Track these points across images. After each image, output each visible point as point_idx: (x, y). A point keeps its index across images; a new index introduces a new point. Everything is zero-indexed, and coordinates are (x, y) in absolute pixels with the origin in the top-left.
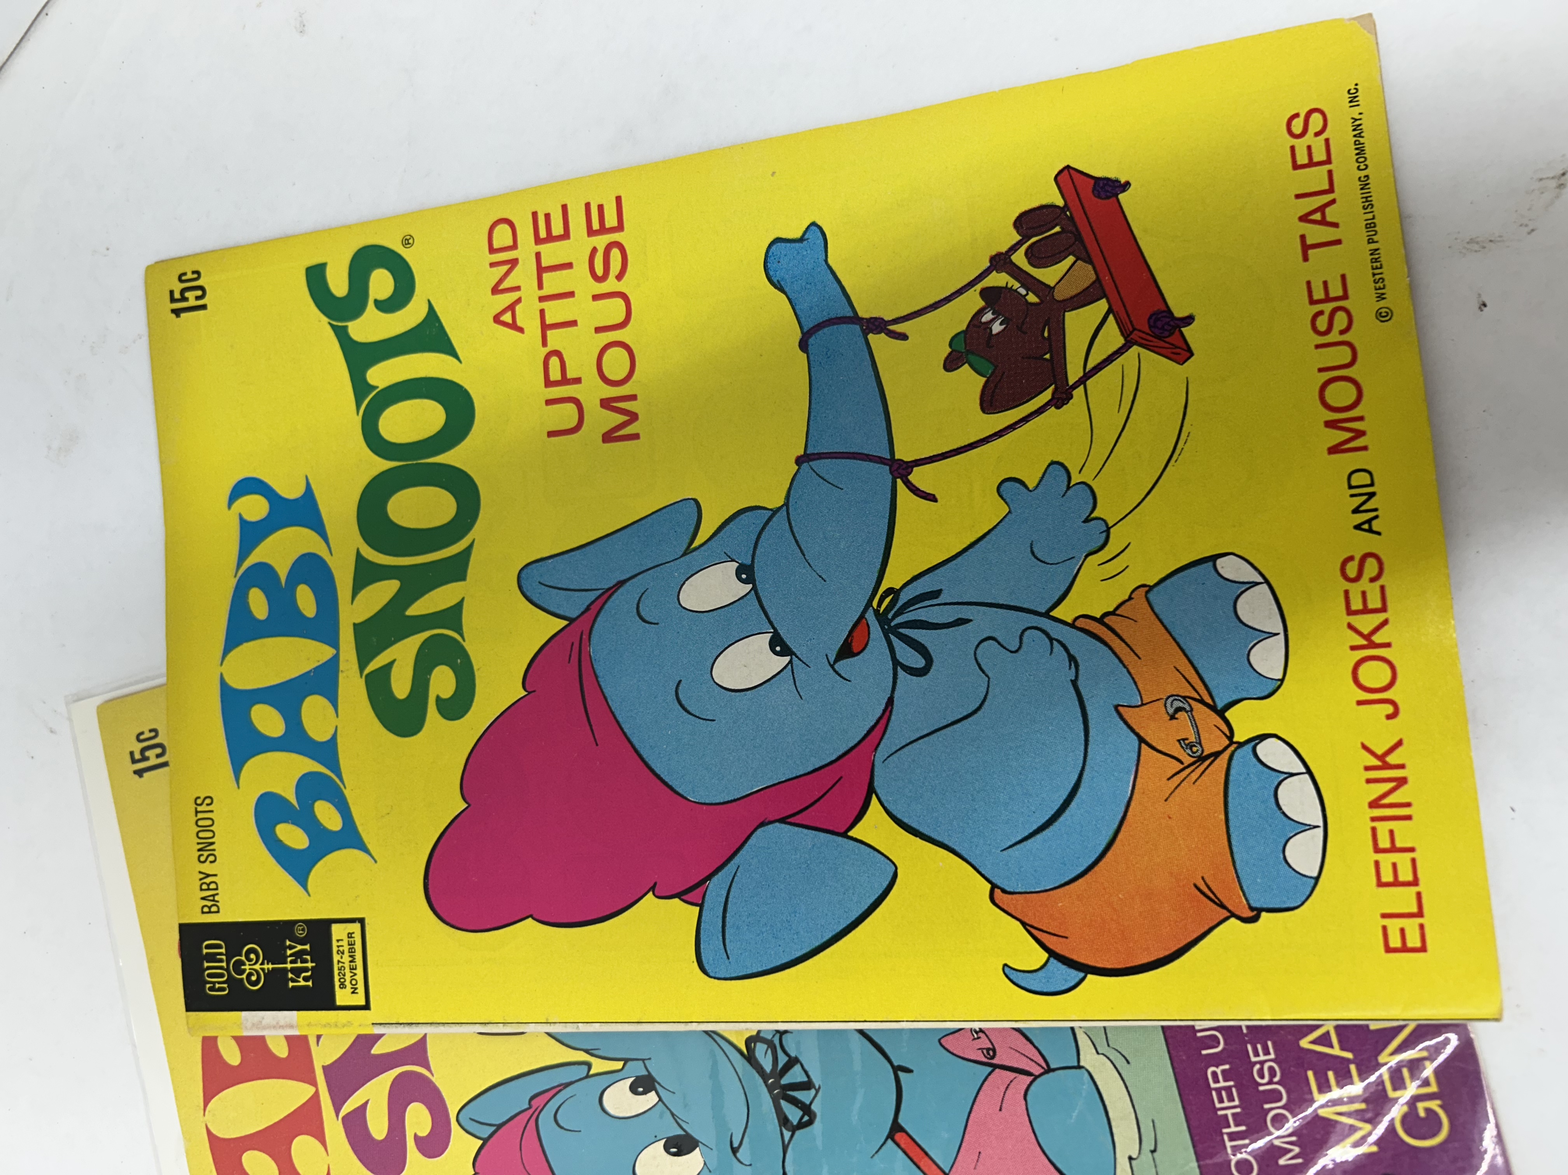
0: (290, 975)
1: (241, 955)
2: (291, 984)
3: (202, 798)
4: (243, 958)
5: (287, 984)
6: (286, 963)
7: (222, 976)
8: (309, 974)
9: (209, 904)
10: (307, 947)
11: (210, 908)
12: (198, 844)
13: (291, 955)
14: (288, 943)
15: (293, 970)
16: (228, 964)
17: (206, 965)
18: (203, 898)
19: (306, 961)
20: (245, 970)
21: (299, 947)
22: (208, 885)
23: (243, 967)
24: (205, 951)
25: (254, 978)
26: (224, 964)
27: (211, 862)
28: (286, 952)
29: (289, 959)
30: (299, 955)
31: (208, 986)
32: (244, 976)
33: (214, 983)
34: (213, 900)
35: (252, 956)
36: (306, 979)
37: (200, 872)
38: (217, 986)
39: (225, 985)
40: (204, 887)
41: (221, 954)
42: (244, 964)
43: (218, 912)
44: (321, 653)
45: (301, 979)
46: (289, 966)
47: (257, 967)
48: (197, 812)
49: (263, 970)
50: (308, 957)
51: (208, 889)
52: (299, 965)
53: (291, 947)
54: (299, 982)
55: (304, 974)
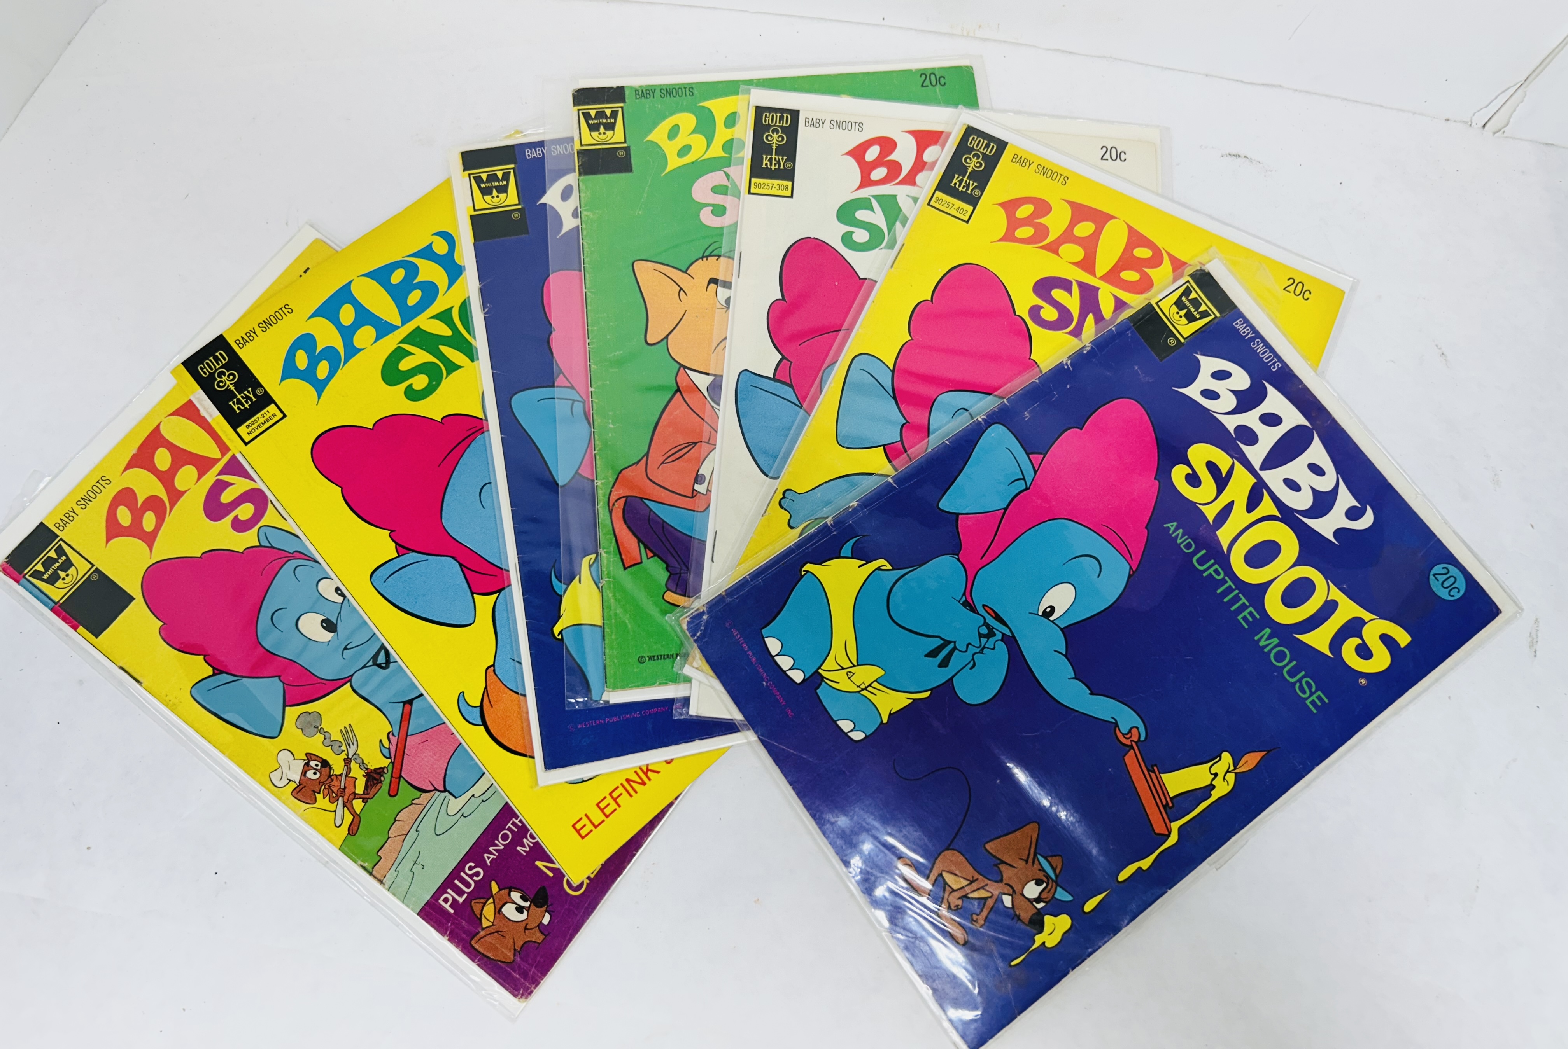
0: (235, 400)
1: (228, 371)
2: (231, 403)
3: (290, 307)
4: (227, 374)
5: (230, 401)
6: (239, 394)
7: (211, 369)
8: (242, 408)
9: (242, 342)
10: (254, 399)
11: (240, 343)
12: (267, 319)
13: (245, 394)
14: (250, 389)
15: (238, 400)
16: (220, 368)
17: (211, 358)
18: (242, 338)
19: (247, 402)
20: (222, 378)
21: (251, 396)
22: (250, 336)
23: (223, 376)
24: (217, 354)
25: (221, 384)
26: (218, 367)
27: (262, 331)
28: (245, 391)
29: (242, 395)
30: (247, 398)
31: (202, 365)
32: (219, 379)
33: (205, 367)
34: (245, 343)
35: (231, 377)
36: (239, 408)
37: (254, 329)
38: (205, 370)
39: (208, 374)
40: (248, 335)
41: (222, 362)
42: (225, 376)
43: (241, 348)
44: (396, 319)
45: (237, 406)
46: (239, 397)
47: (228, 383)
48: (281, 309)
49: (228, 386)
50: (250, 403)
51: (248, 337)
52: (243, 401)
53: (249, 392)
54: (235, 405)
55: (240, 406)
